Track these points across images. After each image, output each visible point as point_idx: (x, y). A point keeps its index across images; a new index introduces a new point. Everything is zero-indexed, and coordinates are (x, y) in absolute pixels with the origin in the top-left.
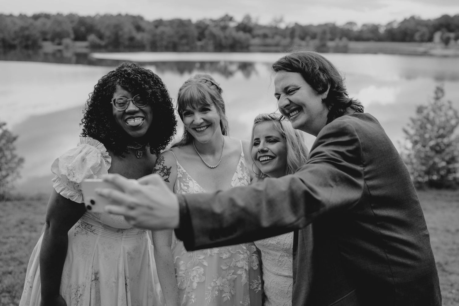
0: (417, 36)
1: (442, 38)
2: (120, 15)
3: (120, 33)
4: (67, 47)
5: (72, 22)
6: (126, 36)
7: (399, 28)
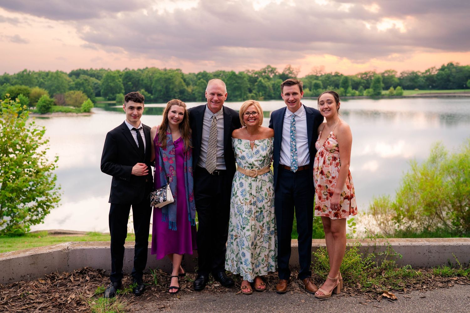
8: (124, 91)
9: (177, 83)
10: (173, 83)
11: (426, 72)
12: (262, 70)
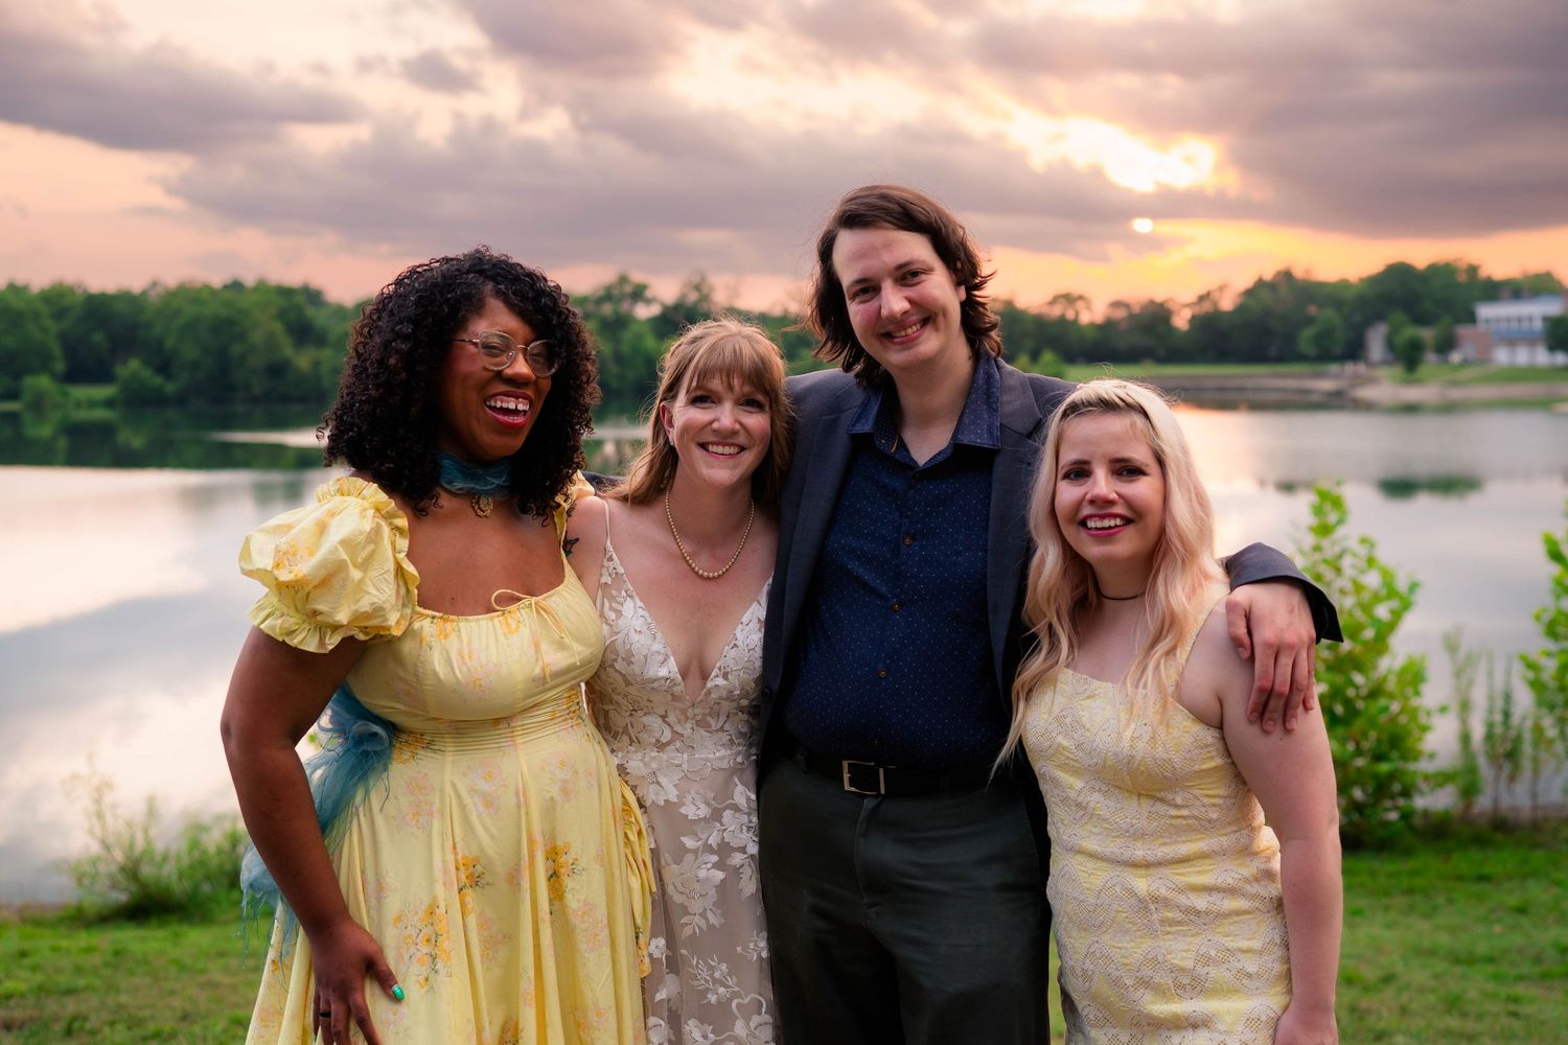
0: (1306, 338)
1: (1390, 345)
2: (236, 286)
3: (236, 349)
4: (38, 405)
5: (60, 313)
6: (256, 361)
7: (1240, 310)
8: (60, 366)
9: (257, 337)
10: (242, 336)
11: (1202, 298)
12: (601, 293)
